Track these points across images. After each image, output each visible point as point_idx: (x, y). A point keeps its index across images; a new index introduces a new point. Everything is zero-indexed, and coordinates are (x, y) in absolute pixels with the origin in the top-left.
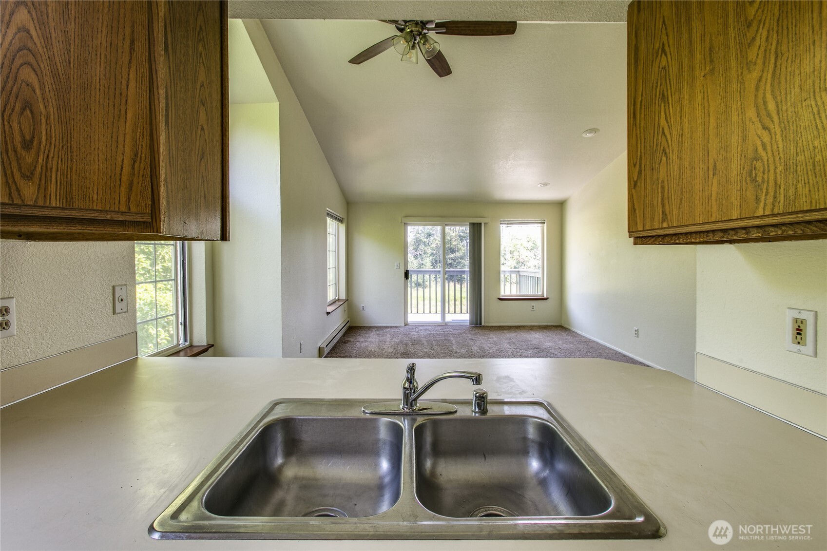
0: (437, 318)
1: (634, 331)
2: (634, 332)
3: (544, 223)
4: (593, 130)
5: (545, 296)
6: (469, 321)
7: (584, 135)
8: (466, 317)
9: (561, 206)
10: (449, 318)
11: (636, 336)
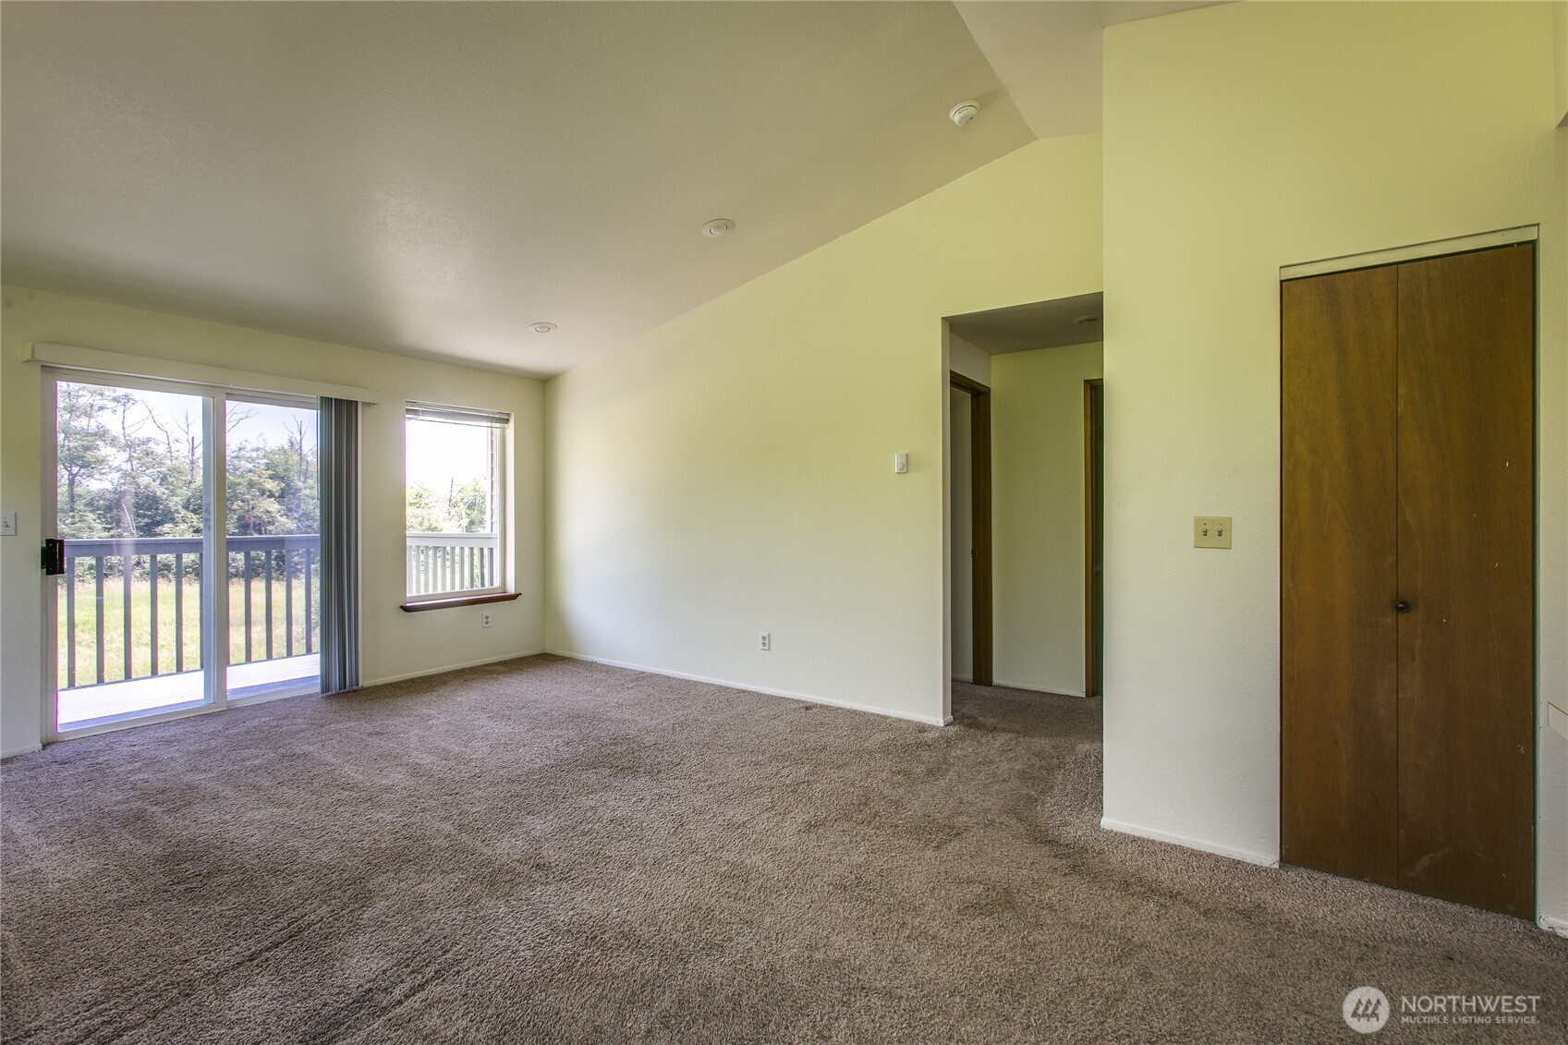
0: (188, 689)
1: (760, 638)
2: (761, 641)
3: (507, 421)
4: (726, 224)
5: (511, 590)
6: (319, 681)
7: (705, 232)
8: (307, 666)
9: (544, 385)
10: (241, 677)
11: (767, 647)
